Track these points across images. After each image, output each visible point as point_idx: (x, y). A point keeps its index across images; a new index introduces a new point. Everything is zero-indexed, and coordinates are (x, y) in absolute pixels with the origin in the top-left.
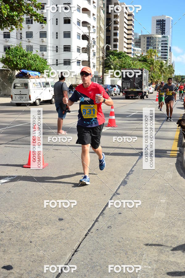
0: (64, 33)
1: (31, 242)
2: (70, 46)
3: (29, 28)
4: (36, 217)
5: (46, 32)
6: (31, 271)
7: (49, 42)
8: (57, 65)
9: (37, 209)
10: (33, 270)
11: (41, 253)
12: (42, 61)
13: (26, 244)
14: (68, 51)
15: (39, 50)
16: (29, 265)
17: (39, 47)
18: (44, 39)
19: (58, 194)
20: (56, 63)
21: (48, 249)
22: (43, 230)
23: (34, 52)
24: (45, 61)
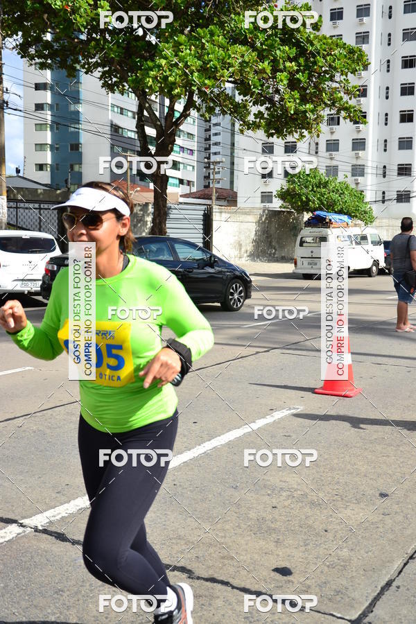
0: (399, 141)
1: (326, 531)
2: (411, 165)
3: (332, 133)
4: (336, 487)
5: (365, 139)
6: (325, 583)
7: (370, 158)
8: (383, 202)
9: (339, 472)
10: (329, 582)
11: (345, 553)
12: (355, 195)
13: (317, 535)
14: (406, 175)
15: (349, 175)
16: (322, 572)
17: (350, 169)
18: (361, 153)
19: (379, 448)
20: (381, 199)
21: (358, 548)
22: (348, 512)
23: (341, 178)
24: (360, 195)
